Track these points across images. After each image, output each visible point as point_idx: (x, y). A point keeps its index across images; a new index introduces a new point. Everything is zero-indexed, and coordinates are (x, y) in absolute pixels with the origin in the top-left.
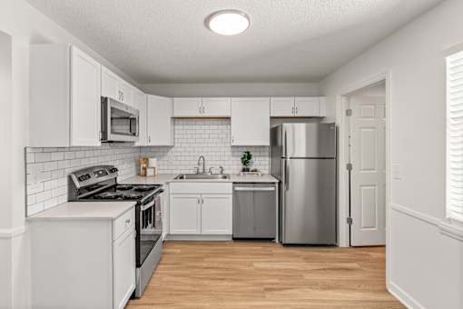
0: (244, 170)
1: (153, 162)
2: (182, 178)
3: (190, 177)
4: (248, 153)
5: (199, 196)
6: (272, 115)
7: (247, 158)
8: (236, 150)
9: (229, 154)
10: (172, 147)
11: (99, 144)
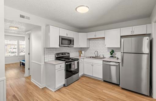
0: (111, 57)
1: (83, 52)
2: (90, 58)
3: (93, 57)
4: (113, 50)
5: (92, 64)
6: (121, 35)
7: (112, 52)
8: (109, 49)
9: (107, 50)
10: (89, 48)
11: (59, 47)
